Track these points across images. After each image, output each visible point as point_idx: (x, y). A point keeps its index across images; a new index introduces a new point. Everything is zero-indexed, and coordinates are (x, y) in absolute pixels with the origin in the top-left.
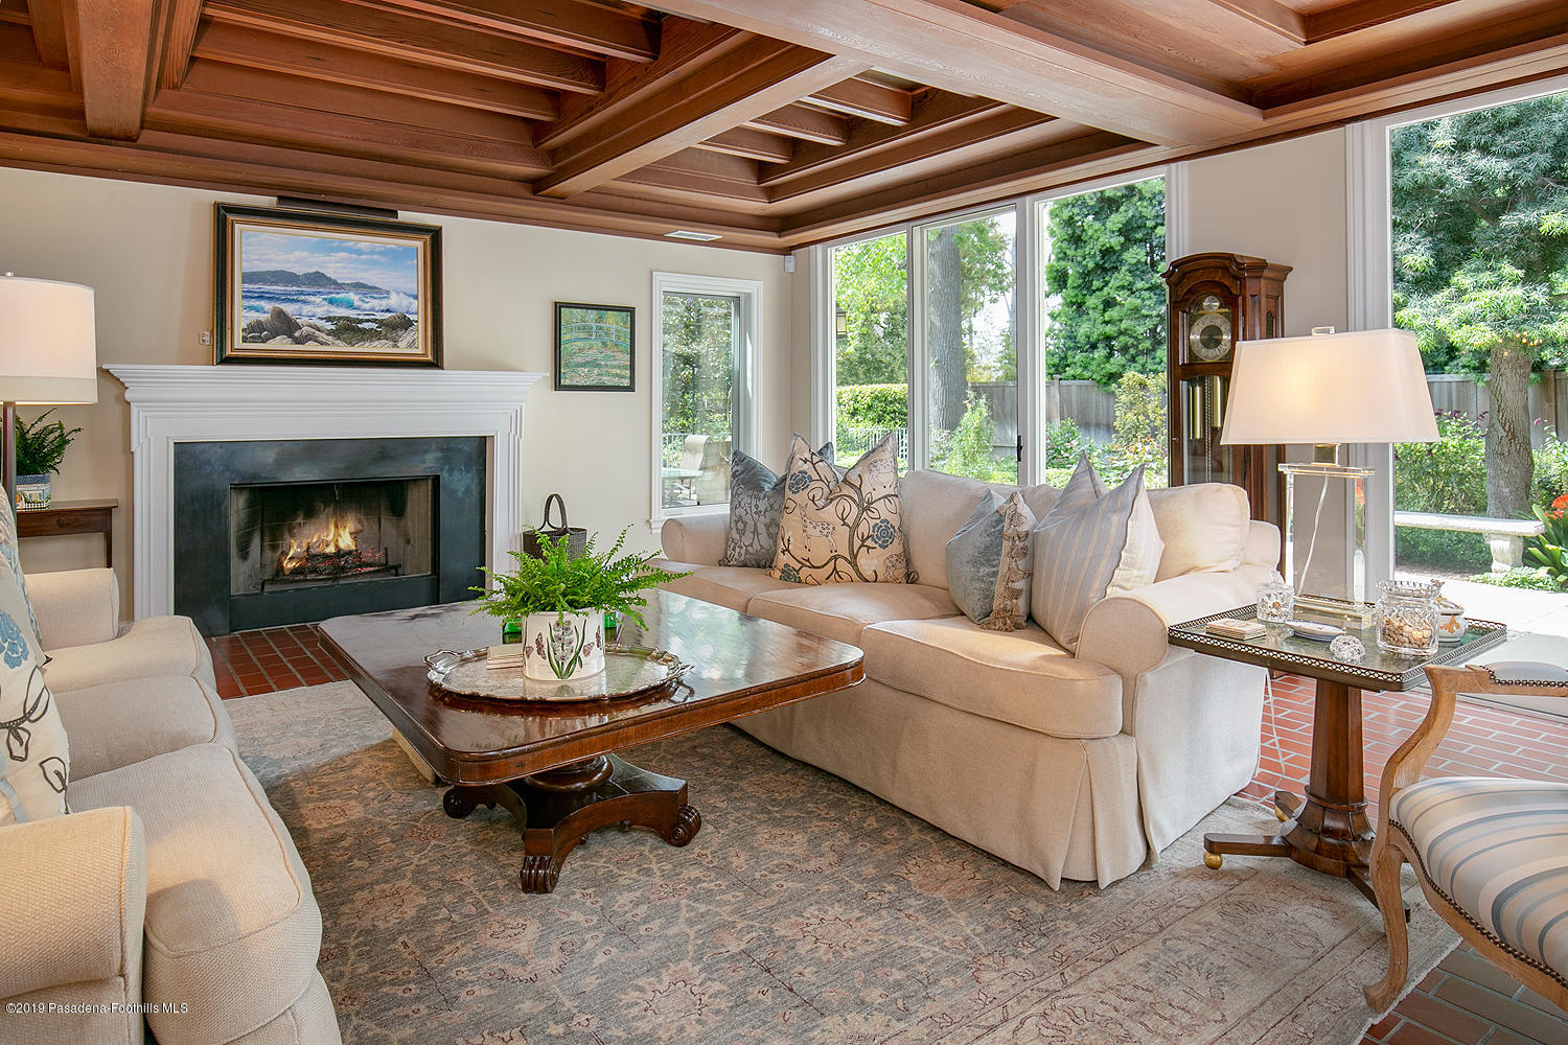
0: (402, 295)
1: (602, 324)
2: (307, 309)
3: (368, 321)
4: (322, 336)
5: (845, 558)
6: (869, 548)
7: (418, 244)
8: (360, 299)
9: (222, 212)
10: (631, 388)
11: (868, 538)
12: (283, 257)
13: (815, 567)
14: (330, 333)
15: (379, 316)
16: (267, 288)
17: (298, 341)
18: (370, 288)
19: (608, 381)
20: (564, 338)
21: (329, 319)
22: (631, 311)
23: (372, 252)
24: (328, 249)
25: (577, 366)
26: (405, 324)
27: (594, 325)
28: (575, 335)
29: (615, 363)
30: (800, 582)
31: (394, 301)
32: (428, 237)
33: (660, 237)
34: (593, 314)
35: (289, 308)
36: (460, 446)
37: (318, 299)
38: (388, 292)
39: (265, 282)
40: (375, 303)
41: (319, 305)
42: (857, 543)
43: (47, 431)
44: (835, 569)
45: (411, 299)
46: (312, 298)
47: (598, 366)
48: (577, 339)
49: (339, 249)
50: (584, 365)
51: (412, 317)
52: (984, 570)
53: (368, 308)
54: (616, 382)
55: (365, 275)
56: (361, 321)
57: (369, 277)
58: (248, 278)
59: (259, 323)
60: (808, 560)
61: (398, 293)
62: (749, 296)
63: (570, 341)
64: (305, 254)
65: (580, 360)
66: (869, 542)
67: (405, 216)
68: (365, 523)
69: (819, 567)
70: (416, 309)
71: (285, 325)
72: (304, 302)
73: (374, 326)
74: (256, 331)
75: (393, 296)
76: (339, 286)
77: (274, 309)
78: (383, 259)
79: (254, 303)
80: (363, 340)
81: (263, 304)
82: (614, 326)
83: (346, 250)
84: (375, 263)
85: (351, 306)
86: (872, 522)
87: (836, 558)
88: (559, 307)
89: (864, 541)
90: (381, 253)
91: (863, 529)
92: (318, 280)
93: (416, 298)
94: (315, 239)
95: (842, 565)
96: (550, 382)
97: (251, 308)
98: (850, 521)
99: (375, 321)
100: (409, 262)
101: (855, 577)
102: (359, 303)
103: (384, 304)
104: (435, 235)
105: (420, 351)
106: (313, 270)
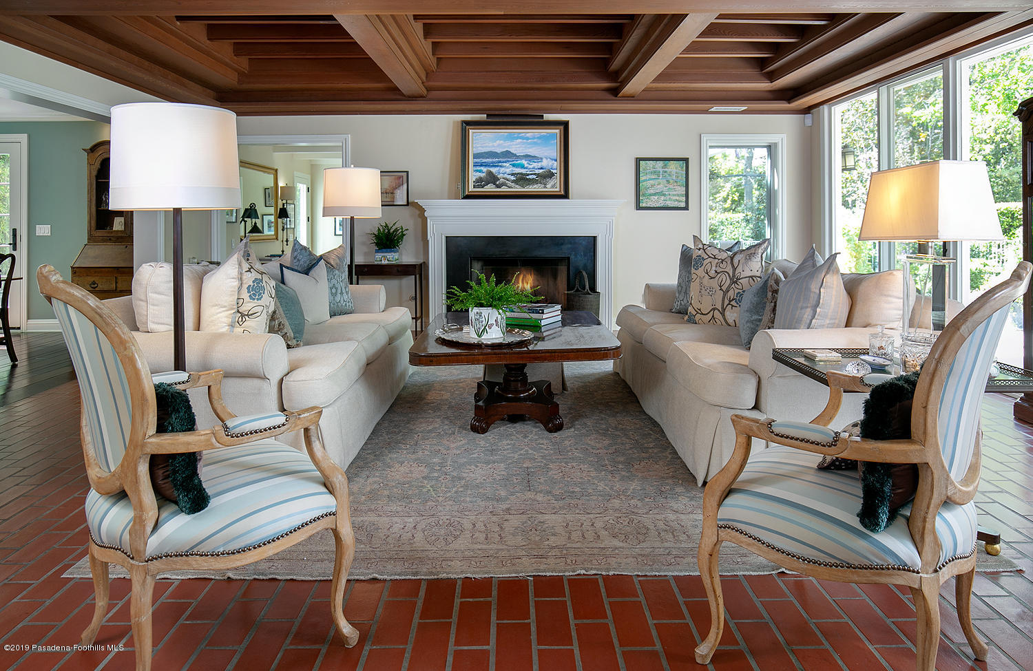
0: (549, 159)
1: (666, 170)
2: (502, 170)
3: (532, 174)
4: (510, 184)
5: (719, 310)
6: (733, 306)
7: (556, 131)
8: (528, 163)
9: (464, 125)
10: (686, 208)
11: (733, 300)
12: (491, 144)
13: (703, 314)
14: (513, 181)
15: (537, 172)
16: (484, 160)
17: (498, 186)
18: (533, 157)
19: (670, 204)
20: (642, 179)
21: (512, 174)
22: (686, 160)
23: (534, 138)
24: (512, 138)
25: (650, 195)
26: (550, 175)
27: (661, 170)
28: (649, 176)
29: (675, 193)
30: (696, 323)
31: (545, 163)
32: (562, 127)
33: (706, 112)
34: (661, 163)
35: (494, 170)
36: (580, 242)
37: (507, 165)
38: (542, 159)
39: (483, 157)
40: (535, 165)
41: (508, 168)
42: (726, 302)
43: (396, 230)
44: (713, 316)
45: (554, 162)
46: (505, 164)
47: (664, 195)
48: (650, 179)
49: (517, 138)
50: (655, 194)
51: (554, 171)
52: (755, 317)
53: (532, 168)
54: (676, 204)
55: (530, 150)
56: (528, 175)
57: (532, 151)
58: (476, 156)
59: (481, 178)
60: (700, 310)
61: (547, 159)
62: (776, 144)
63: (644, 181)
64: (502, 142)
65: (652, 191)
66: (733, 303)
67: (548, 117)
68: (541, 281)
69: (704, 314)
70: (556, 166)
71: (492, 178)
72: (501, 166)
73: (535, 177)
74: (480, 182)
75: (544, 160)
76: (518, 157)
77: (488, 170)
78: (539, 141)
79: (478, 168)
80: (529, 184)
81: (482, 168)
82: (674, 170)
83: (521, 138)
84: (535, 143)
85: (523, 167)
86: (737, 291)
87: (714, 309)
88: (638, 160)
89: (730, 301)
90: (538, 138)
91: (731, 294)
92: (508, 155)
93: (556, 160)
94: (506, 134)
95: (717, 314)
96: (633, 205)
97: (477, 171)
98: (724, 288)
99: (535, 174)
100: (553, 142)
101: (724, 323)
102: (527, 165)
103: (540, 165)
104: (565, 125)
105: (558, 190)
106: (505, 150)
